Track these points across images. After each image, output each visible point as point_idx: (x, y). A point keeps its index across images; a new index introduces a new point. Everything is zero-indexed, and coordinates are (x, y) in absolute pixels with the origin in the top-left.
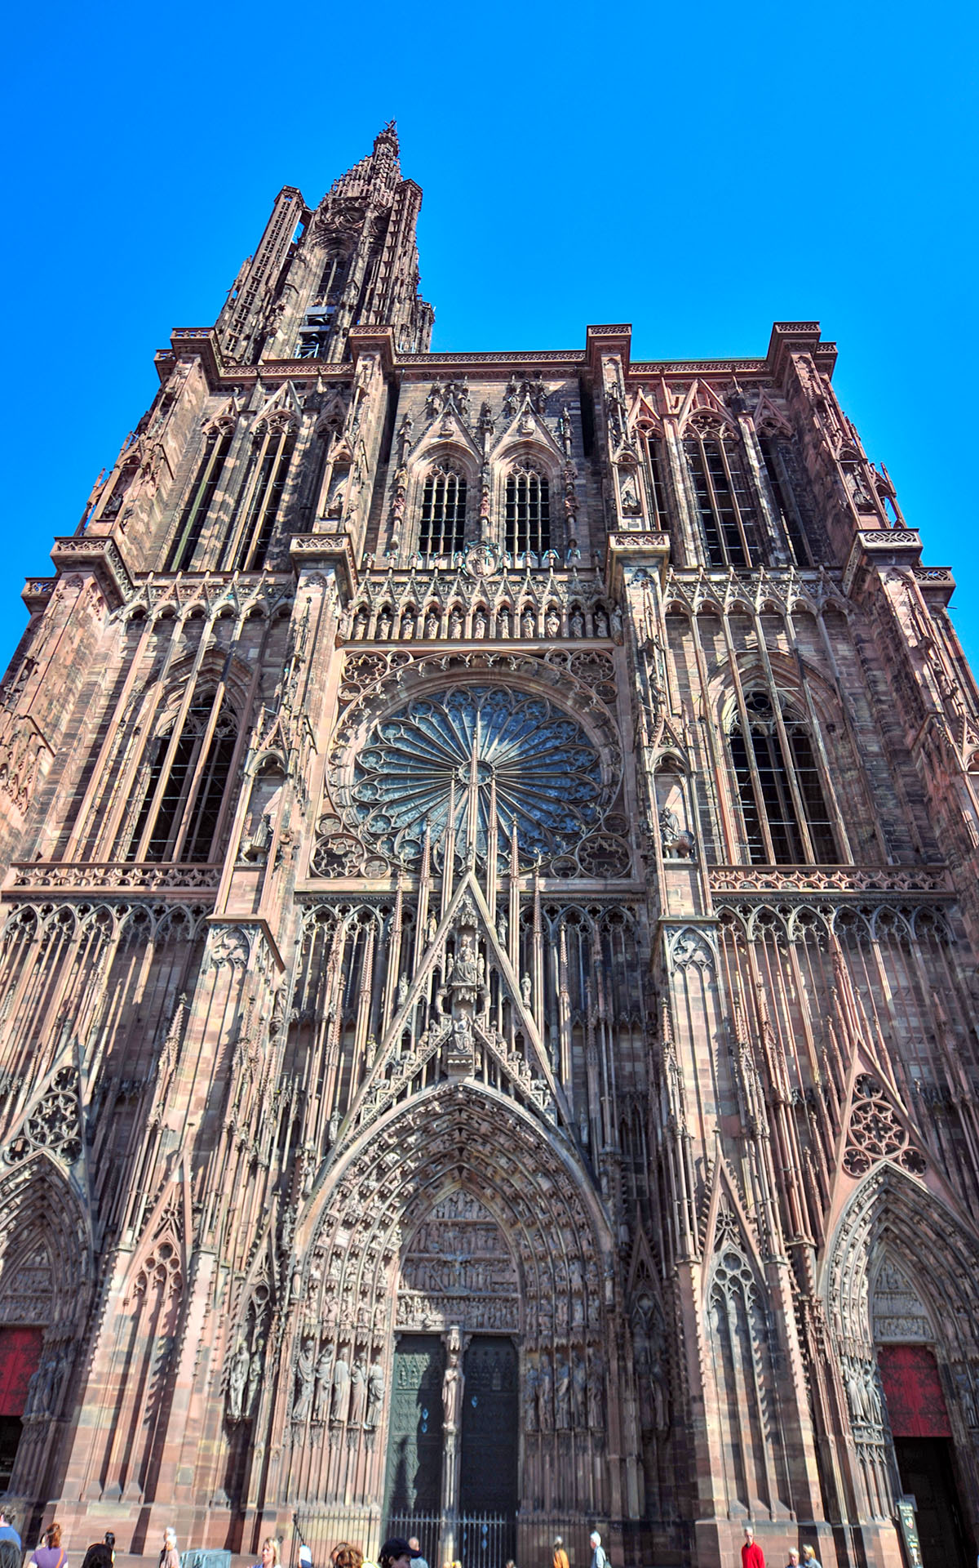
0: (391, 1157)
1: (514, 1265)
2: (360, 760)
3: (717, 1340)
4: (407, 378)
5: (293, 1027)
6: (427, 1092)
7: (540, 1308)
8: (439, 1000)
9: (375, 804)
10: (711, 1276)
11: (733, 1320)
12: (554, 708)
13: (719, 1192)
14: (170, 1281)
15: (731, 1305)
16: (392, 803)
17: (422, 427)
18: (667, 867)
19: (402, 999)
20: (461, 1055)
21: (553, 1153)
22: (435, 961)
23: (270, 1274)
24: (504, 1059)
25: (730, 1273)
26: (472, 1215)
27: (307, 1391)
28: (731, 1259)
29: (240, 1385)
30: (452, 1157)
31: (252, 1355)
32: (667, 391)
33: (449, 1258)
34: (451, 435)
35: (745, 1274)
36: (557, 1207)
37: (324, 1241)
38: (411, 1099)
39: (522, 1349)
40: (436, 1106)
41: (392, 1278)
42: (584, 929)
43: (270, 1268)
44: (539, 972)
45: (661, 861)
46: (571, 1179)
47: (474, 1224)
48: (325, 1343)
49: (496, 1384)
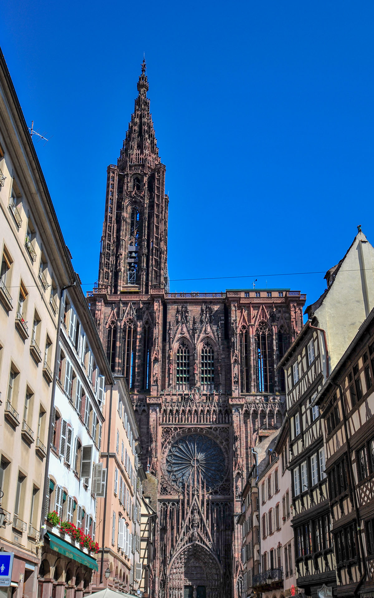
0: (183, 556)
1: (205, 574)
2: (167, 458)
3: (237, 589)
4: (169, 303)
5: (161, 529)
6: (189, 544)
7: (210, 582)
8: (190, 526)
9: (172, 471)
10: (237, 580)
11: (240, 587)
12: (214, 441)
13: (240, 567)
14: (151, 582)
15: (240, 584)
16: (176, 471)
17: (175, 329)
18: (236, 501)
19: (183, 526)
20: (195, 538)
21: (212, 556)
22: (189, 517)
23: (163, 578)
24: (203, 538)
25: (240, 580)
26: (197, 565)
27: (172, 596)
28: (241, 578)
29: (161, 595)
30: (193, 555)
31: (162, 591)
32: (252, 309)
33: (193, 573)
34: (184, 334)
35: (243, 580)
36: (213, 565)
37: (172, 572)
38: (186, 546)
39: (207, 588)
40: (191, 547)
41: (183, 576)
42: (220, 508)
43: (163, 577)
44: (210, 519)
45: (235, 500)
46: (216, 561)
47: (197, 566)
48: (173, 588)
49: (202, 593)
